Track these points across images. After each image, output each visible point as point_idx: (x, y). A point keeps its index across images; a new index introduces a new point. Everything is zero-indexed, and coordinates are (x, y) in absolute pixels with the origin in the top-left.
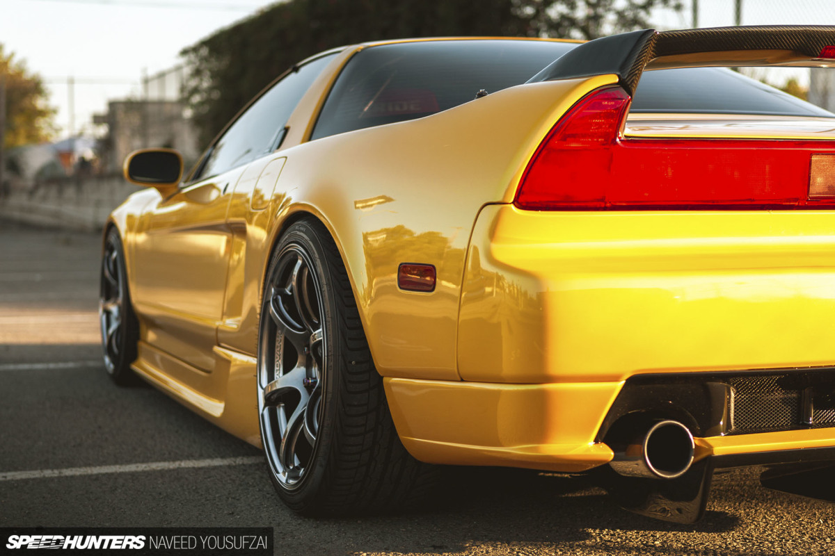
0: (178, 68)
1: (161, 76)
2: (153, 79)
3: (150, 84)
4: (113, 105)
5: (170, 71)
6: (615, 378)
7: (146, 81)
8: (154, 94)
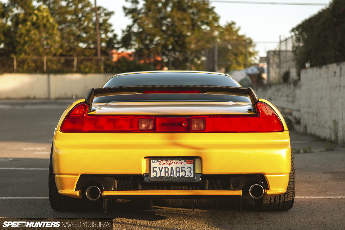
0: (292, 37)
1: (286, 40)
2: (283, 41)
3: (282, 43)
4: (269, 52)
5: (289, 38)
6: (77, 175)
7: (281, 42)
8: (283, 48)
